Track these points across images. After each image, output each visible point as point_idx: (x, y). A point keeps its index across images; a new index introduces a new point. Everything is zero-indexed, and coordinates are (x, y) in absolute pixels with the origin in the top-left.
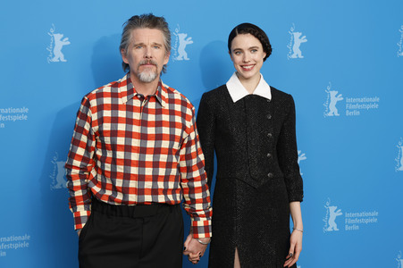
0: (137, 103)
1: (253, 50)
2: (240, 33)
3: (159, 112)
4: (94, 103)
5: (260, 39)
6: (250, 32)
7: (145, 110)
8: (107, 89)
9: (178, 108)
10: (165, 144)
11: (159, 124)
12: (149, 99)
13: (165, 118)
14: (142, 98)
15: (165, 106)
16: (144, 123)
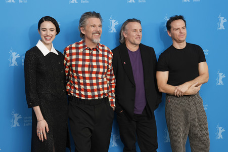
0: (87, 52)
1: (51, 30)
2: (45, 20)
3: (97, 55)
4: (68, 52)
5: (55, 25)
6: (51, 21)
7: (91, 55)
8: (74, 45)
9: (106, 54)
10: (101, 70)
11: (97, 61)
12: (93, 49)
13: (100, 58)
14: (90, 49)
15: (101, 52)
16: (91, 60)
